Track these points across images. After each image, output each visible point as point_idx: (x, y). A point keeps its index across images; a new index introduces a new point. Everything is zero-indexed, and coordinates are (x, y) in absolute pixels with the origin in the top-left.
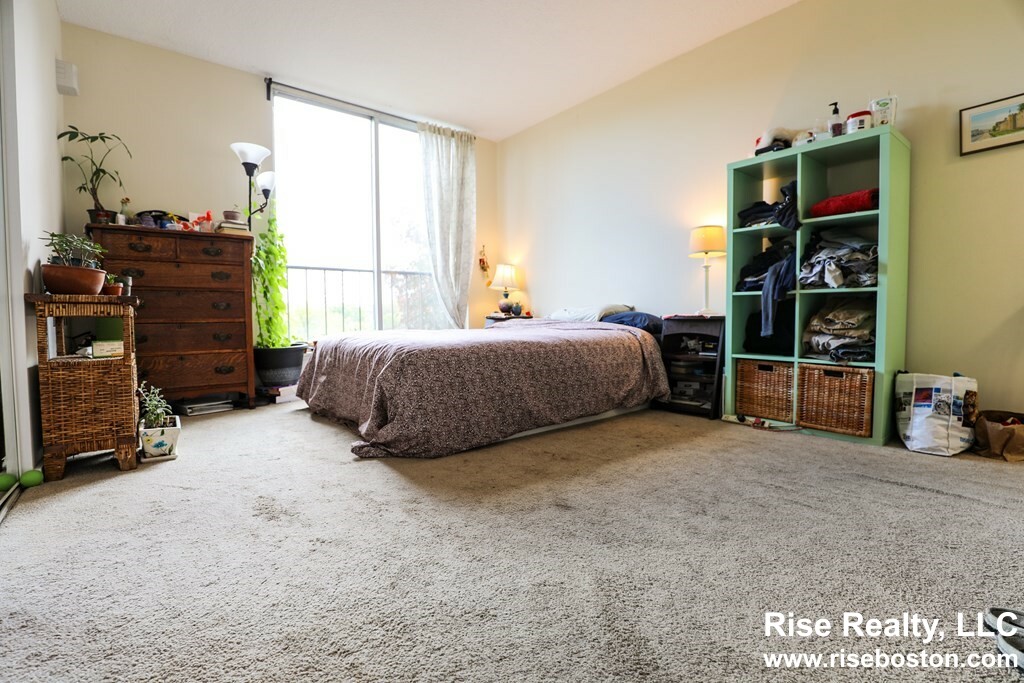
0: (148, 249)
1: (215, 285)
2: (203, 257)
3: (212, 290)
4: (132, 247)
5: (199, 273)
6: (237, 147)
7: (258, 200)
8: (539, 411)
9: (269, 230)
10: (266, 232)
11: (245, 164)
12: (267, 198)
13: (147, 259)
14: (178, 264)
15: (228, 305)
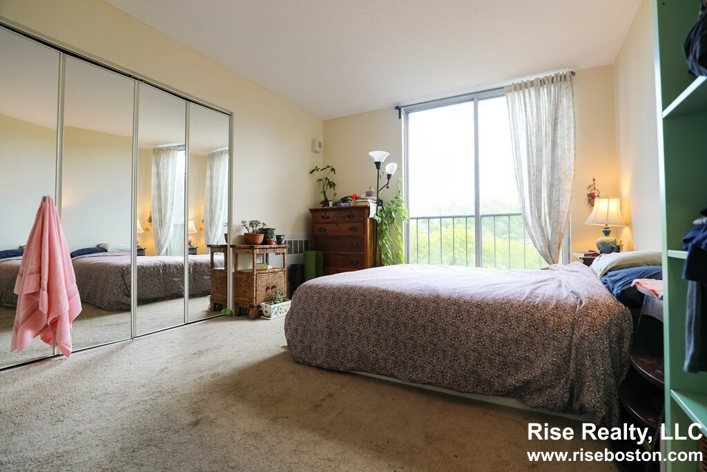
0: (328, 217)
1: (351, 234)
2: (348, 219)
3: (351, 237)
4: (323, 217)
5: (344, 227)
6: (373, 154)
7: (384, 181)
8: (376, 359)
9: (396, 198)
10: (394, 199)
11: (375, 163)
12: (389, 179)
13: (328, 223)
14: (337, 224)
15: (357, 245)
